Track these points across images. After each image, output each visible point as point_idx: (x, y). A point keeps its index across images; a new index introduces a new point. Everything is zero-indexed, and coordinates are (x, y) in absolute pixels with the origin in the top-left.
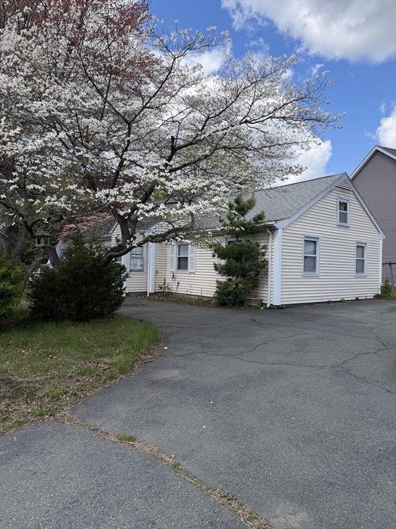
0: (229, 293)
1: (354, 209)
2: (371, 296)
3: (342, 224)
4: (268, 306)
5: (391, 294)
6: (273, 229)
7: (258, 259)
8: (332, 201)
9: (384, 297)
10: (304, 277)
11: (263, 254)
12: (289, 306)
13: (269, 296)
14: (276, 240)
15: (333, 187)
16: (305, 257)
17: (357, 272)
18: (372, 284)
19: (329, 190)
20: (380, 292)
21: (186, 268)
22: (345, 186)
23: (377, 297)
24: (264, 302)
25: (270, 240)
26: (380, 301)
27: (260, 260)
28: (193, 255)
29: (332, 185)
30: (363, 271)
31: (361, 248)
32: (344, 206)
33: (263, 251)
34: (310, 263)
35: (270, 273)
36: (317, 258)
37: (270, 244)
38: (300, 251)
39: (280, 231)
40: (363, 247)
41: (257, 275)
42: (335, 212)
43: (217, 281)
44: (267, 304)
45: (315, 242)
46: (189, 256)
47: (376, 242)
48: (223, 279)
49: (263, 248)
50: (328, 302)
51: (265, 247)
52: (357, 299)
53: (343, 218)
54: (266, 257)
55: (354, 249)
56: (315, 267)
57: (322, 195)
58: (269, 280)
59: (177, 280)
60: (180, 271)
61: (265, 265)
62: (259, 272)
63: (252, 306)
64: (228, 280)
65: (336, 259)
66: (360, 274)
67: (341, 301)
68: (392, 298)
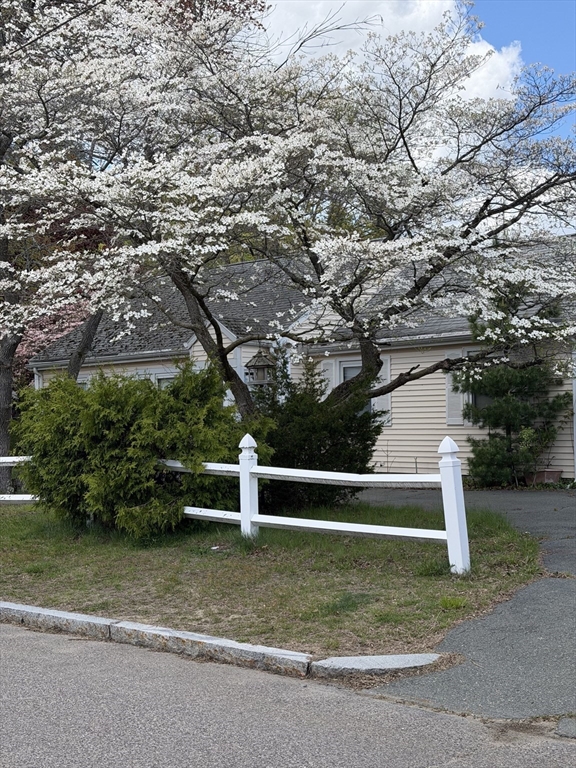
7: (547, 393)
11: (560, 383)
13: (575, 462)
24: (564, 476)
27: (552, 395)
41: (549, 423)
43: (469, 440)
44: (572, 479)
48: (483, 434)
54: (566, 388)
61: (567, 404)
62: (554, 417)
63: (547, 485)
64: (492, 436)
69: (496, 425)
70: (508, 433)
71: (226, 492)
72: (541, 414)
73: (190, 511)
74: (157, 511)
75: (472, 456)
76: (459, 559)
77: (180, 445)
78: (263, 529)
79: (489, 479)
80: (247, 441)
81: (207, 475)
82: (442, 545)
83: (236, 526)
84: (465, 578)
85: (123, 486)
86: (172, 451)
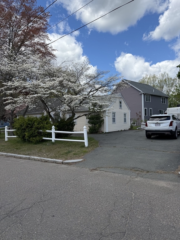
0: (94, 130)
1: (123, 104)
2: (128, 129)
3: (120, 108)
4: (105, 132)
8: (118, 102)
9: (132, 129)
10: (113, 124)
11: (102, 118)
12: (110, 132)
13: (105, 130)
16: (113, 118)
18: (127, 126)
22: (121, 97)
23: (129, 129)
24: (103, 132)
27: (101, 119)
30: (126, 122)
31: (125, 115)
32: (121, 102)
33: (102, 116)
34: (114, 120)
35: (105, 123)
36: (115, 118)
38: (111, 116)
39: (107, 111)
42: (119, 104)
43: (89, 126)
45: (115, 113)
47: (128, 112)
50: (118, 131)
52: (125, 130)
53: (121, 106)
55: (123, 115)
62: (101, 123)
63: (100, 133)
64: (92, 126)
65: (119, 118)
66: (125, 123)
67: (121, 131)
68: (134, 129)
69: (93, 124)
70: (95, 125)
71: (50, 135)
72: (99, 122)
73: (44, 138)
74: (38, 138)
75: (89, 129)
76: (86, 144)
77: (42, 128)
78: (56, 141)
79: (92, 132)
80: (53, 127)
81: (47, 132)
82: (84, 142)
83: (51, 140)
84: (87, 147)
85: (32, 134)
86: (40, 128)
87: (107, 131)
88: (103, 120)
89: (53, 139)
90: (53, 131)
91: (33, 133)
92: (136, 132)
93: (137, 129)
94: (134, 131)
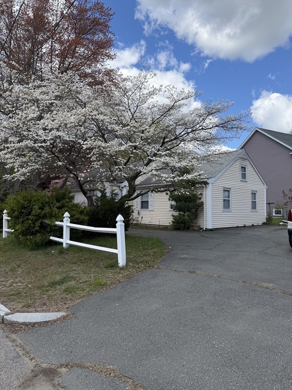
0: (182, 222)
1: (250, 171)
2: (260, 223)
3: (243, 180)
4: (204, 229)
5: (272, 222)
6: (206, 183)
7: (196, 201)
8: (237, 166)
9: (269, 224)
10: (223, 212)
11: (200, 198)
12: (216, 229)
13: (205, 223)
14: (208, 190)
15: (238, 158)
16: (224, 200)
17: (252, 209)
18: (260, 216)
19: (236, 159)
20: (265, 221)
21: (147, 207)
22: (245, 157)
23: (264, 224)
24: (201, 227)
25: (204, 190)
26: (266, 226)
27: (198, 202)
28: (152, 200)
29: (237, 157)
30: (255, 208)
31: (254, 194)
32: (244, 169)
33: (200, 196)
34: (227, 204)
35: (205, 210)
36: (230, 201)
37: (204, 193)
38: (221, 196)
39: (210, 184)
40: (255, 194)
41: (196, 211)
42: (239, 173)
43: (172, 215)
44: (203, 228)
45: (229, 191)
46: (150, 200)
47: (262, 190)
48: (176, 214)
49: (200, 195)
50: (237, 227)
51: (201, 194)
52: (253, 225)
53: (244, 176)
54: (202, 200)
55: (250, 195)
56: (229, 206)
57: (232, 163)
58: (205, 213)
59: (141, 216)
60: (142, 210)
61: (202, 205)
62: (198, 209)
63: (195, 230)
64: (179, 214)
65: (241, 201)
66: (254, 210)
67: (245, 226)
68: (273, 225)
69: (180, 211)
70: (184, 213)
72: (194, 208)
73: (52, 238)
74: (39, 238)
75: (173, 220)
77: (48, 215)
79: (177, 227)
80: (67, 214)
81: (56, 226)
85: (29, 229)
86: (45, 217)
87: (210, 227)
88: (202, 203)
89: (66, 240)
90: (66, 223)
91: (30, 227)
92: (275, 230)
93: (281, 223)
94: (272, 228)
